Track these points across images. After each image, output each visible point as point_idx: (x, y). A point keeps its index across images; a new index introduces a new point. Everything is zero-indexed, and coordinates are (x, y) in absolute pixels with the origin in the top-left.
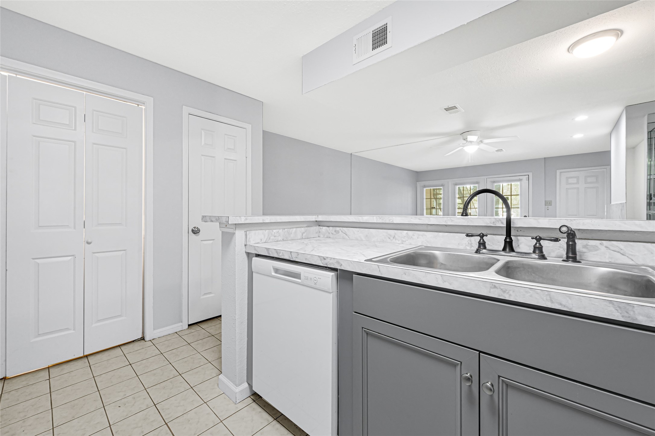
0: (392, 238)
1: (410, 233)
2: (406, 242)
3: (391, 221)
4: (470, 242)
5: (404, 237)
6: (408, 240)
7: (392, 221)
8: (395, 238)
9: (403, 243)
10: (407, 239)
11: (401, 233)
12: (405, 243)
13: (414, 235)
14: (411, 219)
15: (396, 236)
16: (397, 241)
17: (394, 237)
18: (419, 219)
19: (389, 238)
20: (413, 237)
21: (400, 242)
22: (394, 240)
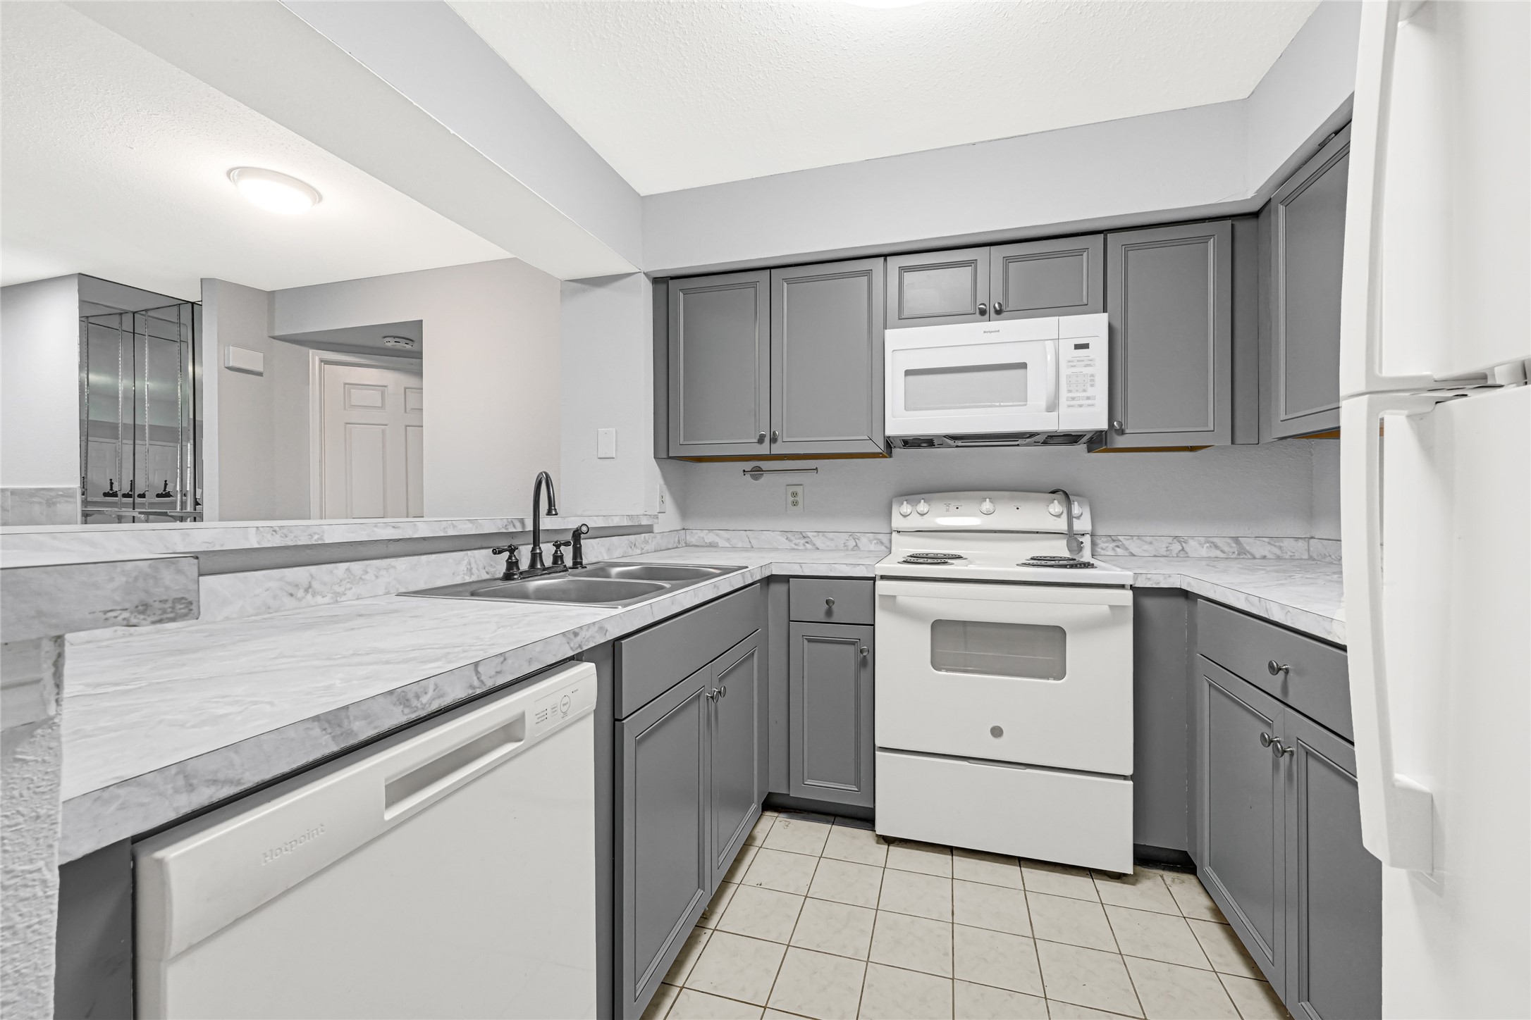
0: (300, 593)
1: (356, 567)
2: (345, 594)
3: (316, 537)
4: (469, 567)
5: (341, 581)
6: (351, 588)
7: (318, 539)
8: (310, 590)
9: (339, 599)
10: (349, 586)
11: (332, 572)
12: (344, 598)
13: (366, 572)
14: (375, 529)
15: (316, 585)
16: (319, 599)
17: (310, 587)
18: (394, 527)
19: (292, 595)
20: (363, 577)
21: (327, 600)
22: (309, 596)
